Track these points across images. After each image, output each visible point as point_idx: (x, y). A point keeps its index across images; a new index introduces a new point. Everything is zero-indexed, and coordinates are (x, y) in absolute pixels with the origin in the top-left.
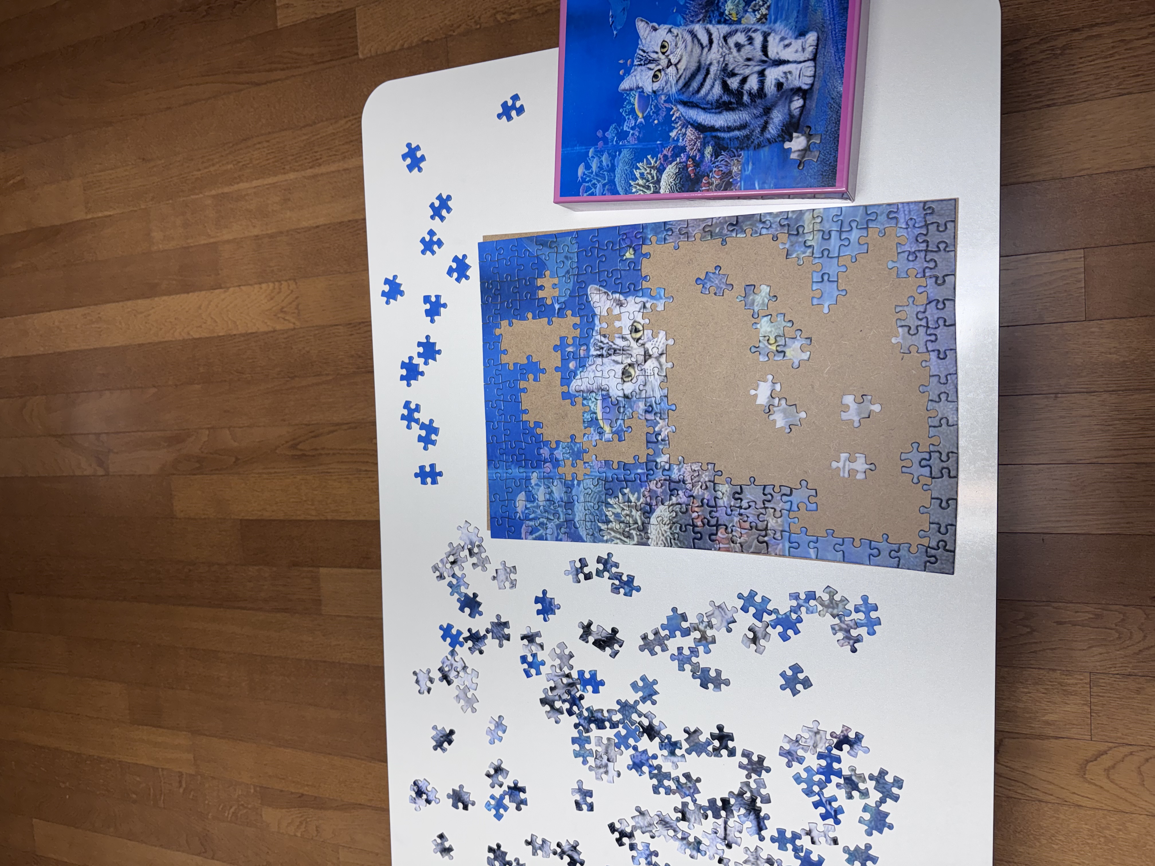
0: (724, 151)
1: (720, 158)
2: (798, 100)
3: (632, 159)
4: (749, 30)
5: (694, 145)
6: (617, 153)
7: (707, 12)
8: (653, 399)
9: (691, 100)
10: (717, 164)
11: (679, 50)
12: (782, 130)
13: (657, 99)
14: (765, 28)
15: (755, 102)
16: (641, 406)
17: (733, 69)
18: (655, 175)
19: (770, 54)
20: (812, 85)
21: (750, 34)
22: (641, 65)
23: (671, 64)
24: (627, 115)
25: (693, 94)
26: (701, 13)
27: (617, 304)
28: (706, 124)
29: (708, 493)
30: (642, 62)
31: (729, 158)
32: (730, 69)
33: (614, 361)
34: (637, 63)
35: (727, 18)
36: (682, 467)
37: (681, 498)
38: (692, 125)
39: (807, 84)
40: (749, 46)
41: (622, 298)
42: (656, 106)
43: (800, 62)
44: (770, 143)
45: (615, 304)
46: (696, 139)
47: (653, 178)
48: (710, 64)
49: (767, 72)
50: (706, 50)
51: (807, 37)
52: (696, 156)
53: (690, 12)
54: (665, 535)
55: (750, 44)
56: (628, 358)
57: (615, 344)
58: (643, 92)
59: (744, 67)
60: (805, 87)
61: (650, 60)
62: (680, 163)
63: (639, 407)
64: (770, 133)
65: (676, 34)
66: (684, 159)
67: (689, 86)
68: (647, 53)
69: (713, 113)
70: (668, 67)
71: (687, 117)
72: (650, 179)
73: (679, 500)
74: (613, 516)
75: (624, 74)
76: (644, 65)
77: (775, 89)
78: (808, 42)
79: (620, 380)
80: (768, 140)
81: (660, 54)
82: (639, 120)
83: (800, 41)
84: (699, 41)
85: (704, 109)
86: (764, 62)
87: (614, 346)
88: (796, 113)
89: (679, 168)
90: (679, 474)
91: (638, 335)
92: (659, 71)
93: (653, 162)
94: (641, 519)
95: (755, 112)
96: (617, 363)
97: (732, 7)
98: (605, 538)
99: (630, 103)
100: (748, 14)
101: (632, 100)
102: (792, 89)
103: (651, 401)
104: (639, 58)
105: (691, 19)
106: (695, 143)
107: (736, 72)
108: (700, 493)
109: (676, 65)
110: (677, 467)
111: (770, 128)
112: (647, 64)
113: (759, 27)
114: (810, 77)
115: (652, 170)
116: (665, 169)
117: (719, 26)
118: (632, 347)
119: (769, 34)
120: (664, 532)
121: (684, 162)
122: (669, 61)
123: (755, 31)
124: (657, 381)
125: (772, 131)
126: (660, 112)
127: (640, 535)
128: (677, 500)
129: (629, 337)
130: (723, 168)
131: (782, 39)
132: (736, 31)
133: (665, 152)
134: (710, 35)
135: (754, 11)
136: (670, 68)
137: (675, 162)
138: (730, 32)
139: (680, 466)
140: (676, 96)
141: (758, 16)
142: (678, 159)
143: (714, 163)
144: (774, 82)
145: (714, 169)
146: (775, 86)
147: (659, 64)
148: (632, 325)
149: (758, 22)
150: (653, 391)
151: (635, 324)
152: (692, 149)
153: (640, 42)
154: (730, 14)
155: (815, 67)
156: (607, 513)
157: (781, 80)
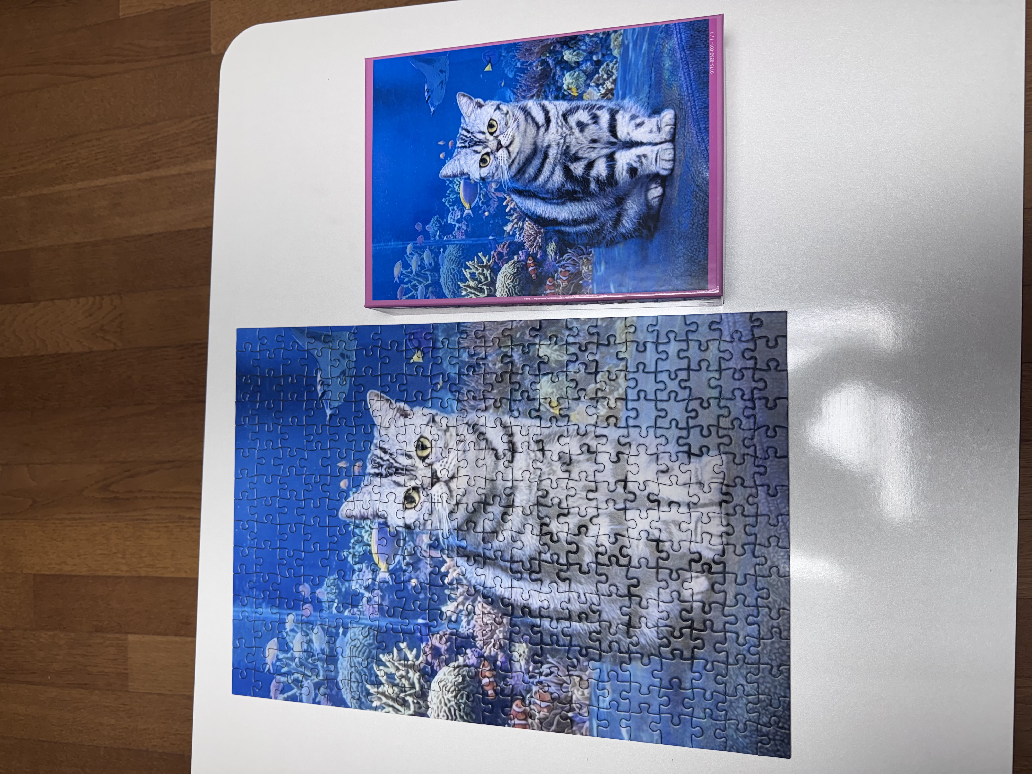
0: (571, 249)
1: (565, 256)
2: (656, 187)
3: (460, 256)
4: (593, 107)
5: (534, 241)
6: (442, 250)
7: (541, 86)
8: (440, 532)
9: (527, 189)
10: (563, 263)
11: (510, 130)
12: (639, 223)
13: (486, 187)
14: (612, 105)
15: (605, 190)
16: (425, 540)
17: (577, 152)
18: (488, 275)
19: (619, 134)
20: (672, 170)
21: (594, 111)
22: (465, 147)
23: (502, 147)
24: (450, 206)
25: (529, 182)
26: (535, 87)
27: (402, 415)
28: (547, 216)
29: (502, 654)
30: (467, 144)
31: (577, 257)
32: (573, 152)
33: (395, 482)
34: (460, 145)
35: (566, 93)
36: (472, 619)
37: (469, 659)
38: (530, 217)
39: (666, 169)
40: (594, 125)
41: (407, 408)
42: (486, 196)
43: (656, 144)
44: (625, 239)
45: (398, 415)
46: (536, 233)
47: (486, 278)
48: (549, 146)
49: (617, 156)
50: (542, 130)
51: (663, 115)
52: (537, 254)
53: (521, 86)
54: (449, 705)
55: (596, 122)
56: (411, 479)
57: (396, 462)
58: (469, 178)
59: (589, 150)
60: (665, 173)
61: (476, 142)
62: (519, 261)
63: (423, 541)
64: (624, 226)
65: (505, 112)
66: (523, 258)
67: (524, 172)
68: (472, 133)
69: (555, 203)
70: (498, 150)
71: (523, 209)
72: (483, 280)
73: (467, 661)
74: (385, 677)
75: (446, 158)
76: (469, 147)
77: (628, 175)
78: (664, 120)
79: (401, 506)
80: (623, 235)
81: (488, 134)
82: (466, 212)
83: (654, 120)
84: (533, 119)
85: (544, 200)
86: (612, 144)
87: (395, 464)
88: (655, 203)
89: (518, 268)
90: (468, 627)
91: (425, 453)
92: (488, 154)
93: (485, 261)
94: (419, 682)
95: (605, 202)
96: (398, 484)
97: (571, 81)
98: (374, 705)
99: (453, 191)
100: (590, 88)
101: (456, 188)
102: (648, 176)
103: (438, 535)
104: (462, 139)
105: (523, 94)
106: (535, 239)
107: (580, 154)
108: (493, 653)
109: (507, 148)
110: (466, 619)
111: (624, 221)
112: (472, 146)
113: (604, 104)
114: (669, 161)
115: (485, 270)
116: (500, 268)
117: (557, 103)
118: (417, 467)
119: (617, 112)
120: (447, 702)
121: (523, 260)
122: (499, 143)
123: (601, 108)
124: (445, 510)
125: (626, 225)
126: (491, 202)
127: (418, 703)
128: (465, 661)
129: (414, 454)
130: (571, 268)
131: (633, 117)
132: (578, 108)
133: (499, 249)
134: (546, 112)
135: (598, 85)
136: (501, 151)
137: (512, 261)
138: (571, 110)
139: (470, 618)
140: (509, 184)
141: (603, 91)
142: (516, 257)
143: (559, 262)
144: (625, 167)
145: (560, 269)
146: (627, 172)
147: (486, 147)
148: (419, 441)
149: (603, 97)
150: (440, 522)
151: (422, 440)
152: (531, 246)
153: (462, 121)
154: (570, 89)
155: (674, 149)
156: (378, 673)
157: (635, 165)
